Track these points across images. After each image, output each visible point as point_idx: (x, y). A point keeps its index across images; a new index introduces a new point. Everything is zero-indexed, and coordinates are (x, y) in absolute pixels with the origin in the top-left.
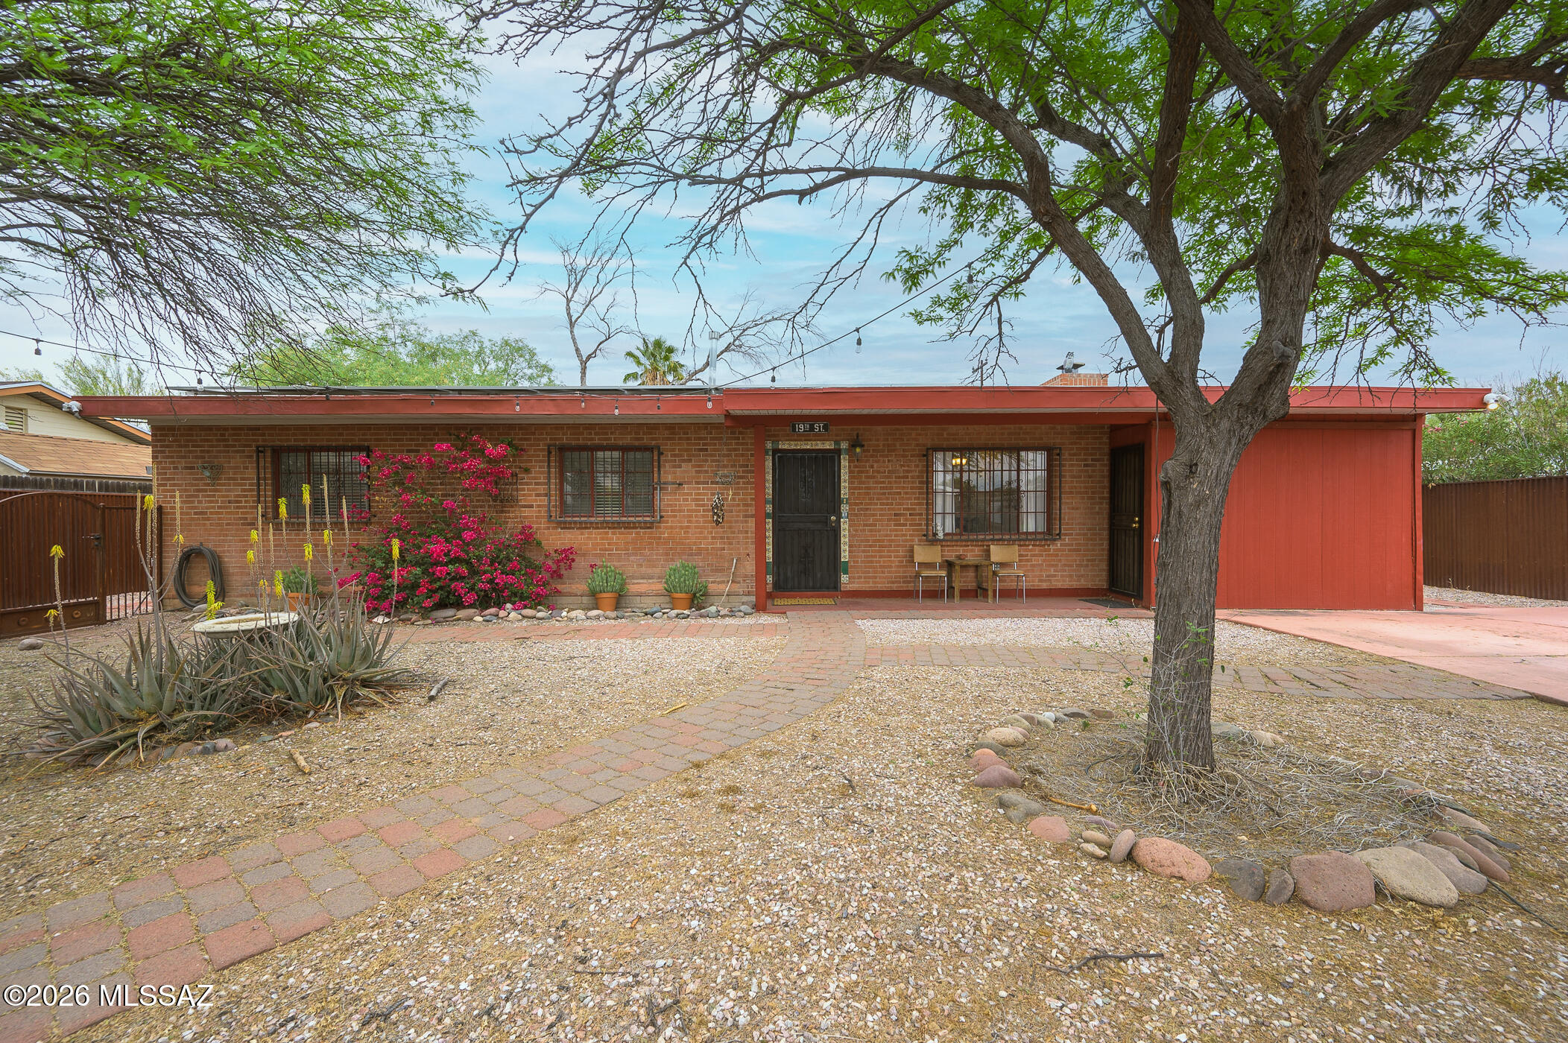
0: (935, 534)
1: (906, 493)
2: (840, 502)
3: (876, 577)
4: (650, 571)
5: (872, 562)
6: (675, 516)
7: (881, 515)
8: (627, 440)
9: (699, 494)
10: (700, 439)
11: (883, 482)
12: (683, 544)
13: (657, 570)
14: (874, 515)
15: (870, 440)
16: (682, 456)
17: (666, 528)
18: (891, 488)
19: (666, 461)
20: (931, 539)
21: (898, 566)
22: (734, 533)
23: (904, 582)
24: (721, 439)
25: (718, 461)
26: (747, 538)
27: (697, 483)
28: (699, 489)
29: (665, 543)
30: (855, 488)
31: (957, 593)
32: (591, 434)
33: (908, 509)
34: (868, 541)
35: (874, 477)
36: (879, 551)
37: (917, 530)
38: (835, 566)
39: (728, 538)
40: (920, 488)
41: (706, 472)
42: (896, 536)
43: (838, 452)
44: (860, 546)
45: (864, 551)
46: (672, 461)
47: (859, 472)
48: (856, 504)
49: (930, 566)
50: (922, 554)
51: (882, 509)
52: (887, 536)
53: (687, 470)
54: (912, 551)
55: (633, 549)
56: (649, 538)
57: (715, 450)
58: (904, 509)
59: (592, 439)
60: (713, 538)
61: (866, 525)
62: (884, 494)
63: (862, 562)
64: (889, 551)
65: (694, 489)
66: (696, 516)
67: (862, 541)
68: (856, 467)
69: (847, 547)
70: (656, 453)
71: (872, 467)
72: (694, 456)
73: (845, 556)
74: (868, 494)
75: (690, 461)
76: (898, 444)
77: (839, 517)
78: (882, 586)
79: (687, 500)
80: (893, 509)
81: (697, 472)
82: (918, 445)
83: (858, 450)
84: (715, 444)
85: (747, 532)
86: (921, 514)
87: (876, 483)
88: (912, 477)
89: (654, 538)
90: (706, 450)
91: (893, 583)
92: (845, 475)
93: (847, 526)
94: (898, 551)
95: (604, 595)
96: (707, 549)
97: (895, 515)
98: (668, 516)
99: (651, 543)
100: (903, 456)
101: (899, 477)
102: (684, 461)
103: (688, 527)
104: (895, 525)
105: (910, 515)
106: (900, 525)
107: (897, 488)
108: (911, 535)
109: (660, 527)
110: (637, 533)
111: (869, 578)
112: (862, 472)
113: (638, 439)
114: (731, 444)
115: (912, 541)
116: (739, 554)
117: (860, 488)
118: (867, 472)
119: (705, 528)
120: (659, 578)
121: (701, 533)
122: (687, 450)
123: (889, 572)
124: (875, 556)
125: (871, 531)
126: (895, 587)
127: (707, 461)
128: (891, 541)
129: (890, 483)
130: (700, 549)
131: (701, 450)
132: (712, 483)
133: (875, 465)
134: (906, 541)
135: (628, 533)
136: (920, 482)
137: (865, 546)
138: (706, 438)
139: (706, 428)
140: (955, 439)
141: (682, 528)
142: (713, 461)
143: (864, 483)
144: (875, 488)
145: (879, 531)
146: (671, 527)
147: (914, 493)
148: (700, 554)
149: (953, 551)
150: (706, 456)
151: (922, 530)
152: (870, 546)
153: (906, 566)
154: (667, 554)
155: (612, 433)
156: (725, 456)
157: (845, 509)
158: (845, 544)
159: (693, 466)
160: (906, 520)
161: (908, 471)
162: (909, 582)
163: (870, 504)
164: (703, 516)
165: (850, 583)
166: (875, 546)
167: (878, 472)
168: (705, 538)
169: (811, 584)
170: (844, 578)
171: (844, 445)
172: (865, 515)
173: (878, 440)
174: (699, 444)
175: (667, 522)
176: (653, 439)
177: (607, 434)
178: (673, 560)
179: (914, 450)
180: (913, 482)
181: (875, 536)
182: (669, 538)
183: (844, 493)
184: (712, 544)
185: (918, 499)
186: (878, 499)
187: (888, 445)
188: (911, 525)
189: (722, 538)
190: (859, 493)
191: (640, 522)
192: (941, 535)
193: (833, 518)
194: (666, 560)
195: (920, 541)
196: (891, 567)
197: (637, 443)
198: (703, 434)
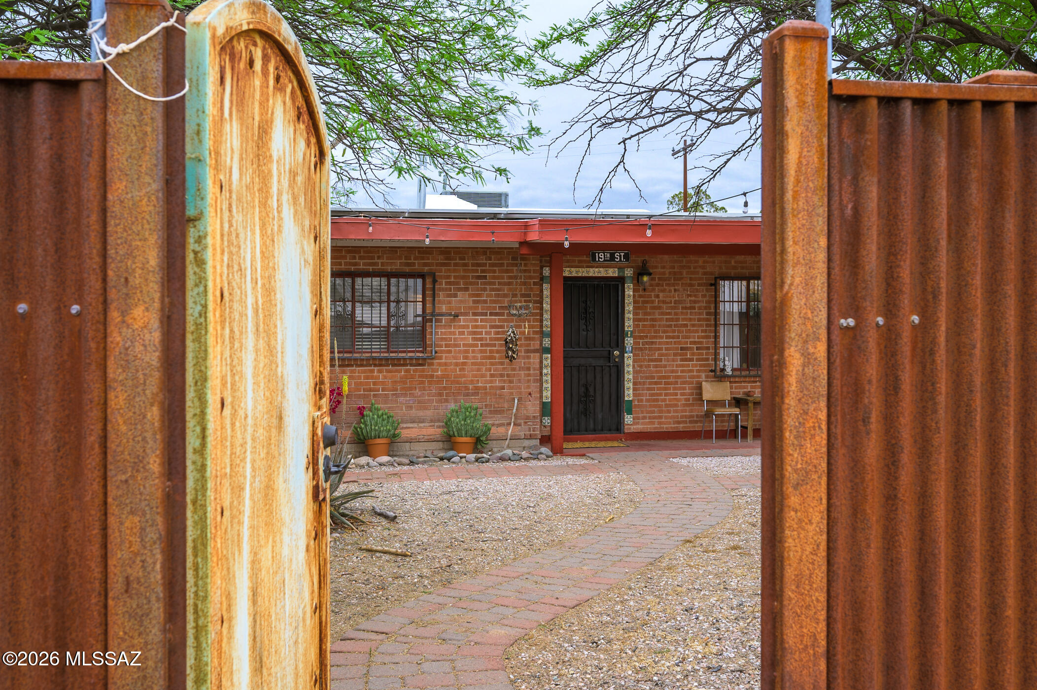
0: (723, 370)
1: (693, 325)
2: (624, 334)
3: (661, 417)
4: (421, 413)
5: (657, 400)
6: (450, 352)
7: (667, 349)
8: (396, 265)
9: (476, 327)
10: (478, 265)
11: (669, 314)
12: (458, 382)
13: (429, 413)
14: (660, 349)
15: (656, 267)
16: (458, 283)
17: (440, 364)
18: (678, 320)
19: (440, 290)
20: (719, 376)
21: (685, 405)
22: (514, 369)
23: (690, 422)
24: (502, 265)
25: (498, 290)
26: (529, 375)
27: (475, 314)
28: (476, 321)
29: (438, 382)
30: (640, 320)
31: (750, 432)
32: (354, 258)
33: (695, 343)
34: (653, 377)
35: (660, 308)
36: (666, 389)
37: (704, 365)
38: (617, 405)
39: (508, 376)
40: (708, 320)
41: (485, 302)
42: (682, 371)
43: (621, 280)
44: (644, 383)
45: (648, 389)
46: (446, 290)
47: (644, 302)
48: (641, 337)
49: (720, 403)
50: (711, 391)
51: (667, 343)
52: (673, 371)
53: (463, 300)
54: (700, 388)
55: (402, 389)
56: (420, 376)
57: (494, 277)
58: (691, 343)
59: (356, 264)
60: (492, 376)
61: (652, 360)
62: (670, 326)
63: (648, 400)
64: (675, 389)
65: (471, 321)
66: (473, 351)
67: (647, 378)
68: (640, 296)
69: (631, 385)
70: (429, 280)
71: (658, 296)
72: (471, 283)
73: (629, 394)
74: (653, 326)
75: (466, 289)
76: (684, 272)
77: (623, 351)
78: (668, 426)
79: (463, 333)
80: (679, 343)
81: (474, 302)
82: (705, 273)
83: (645, 278)
84: (494, 272)
85: (529, 369)
86: (708, 348)
87: (662, 314)
88: (700, 308)
89: (426, 376)
90: (485, 277)
91: (679, 423)
92: (629, 307)
93: (631, 362)
94: (684, 389)
95: (378, 441)
96: (485, 388)
97: (682, 349)
98: (442, 352)
99: (423, 382)
100: (691, 285)
101: (686, 308)
102: (460, 289)
103: (464, 364)
104: (682, 360)
105: (698, 349)
106: (686, 360)
107: (683, 319)
108: (698, 371)
109: (432, 364)
110: (406, 371)
111: (655, 418)
112: (647, 302)
113: (408, 264)
114: (512, 271)
115: (699, 377)
116: (520, 393)
117: (645, 320)
118: (653, 302)
119: (482, 364)
120: (432, 421)
121: (479, 370)
122: (463, 277)
123: (676, 411)
124: (661, 394)
125: (656, 366)
126: (681, 427)
127: (485, 290)
128: (678, 377)
129: (676, 314)
130: (477, 388)
131: (479, 277)
132: (491, 314)
133: (661, 295)
134: (693, 377)
135: (397, 371)
136: (708, 314)
137: (650, 383)
138: (485, 265)
139: (485, 253)
140: (742, 268)
141: (457, 364)
142: (492, 290)
143: (649, 314)
144: (661, 320)
145: (665, 366)
146: (446, 364)
147: (701, 326)
148: (476, 394)
149: (740, 388)
150: (485, 284)
151: (708, 365)
152: (656, 383)
153: (692, 405)
154: (441, 395)
155: (379, 258)
156: (505, 284)
157: (629, 342)
158: (629, 381)
159: (471, 296)
160: (693, 354)
161: (695, 302)
162: (696, 422)
163: (655, 337)
164: (481, 351)
165: (634, 424)
166: (660, 383)
167: (664, 302)
168: (483, 376)
169: (592, 426)
170: (628, 419)
171: (629, 272)
172: (650, 349)
173: (664, 267)
174: (477, 271)
175: (441, 358)
176: (425, 265)
177: (373, 258)
178: (446, 401)
179: (701, 279)
180: (700, 314)
181: (661, 372)
182: (443, 376)
183: (629, 324)
184: (491, 382)
185: (705, 331)
186: (664, 332)
187: (675, 273)
188: (698, 360)
189: (502, 375)
190: (644, 326)
191: (411, 359)
192: (729, 371)
193: (616, 353)
194: (440, 401)
195: (707, 377)
196: (676, 405)
197: (407, 269)
198: (482, 260)
